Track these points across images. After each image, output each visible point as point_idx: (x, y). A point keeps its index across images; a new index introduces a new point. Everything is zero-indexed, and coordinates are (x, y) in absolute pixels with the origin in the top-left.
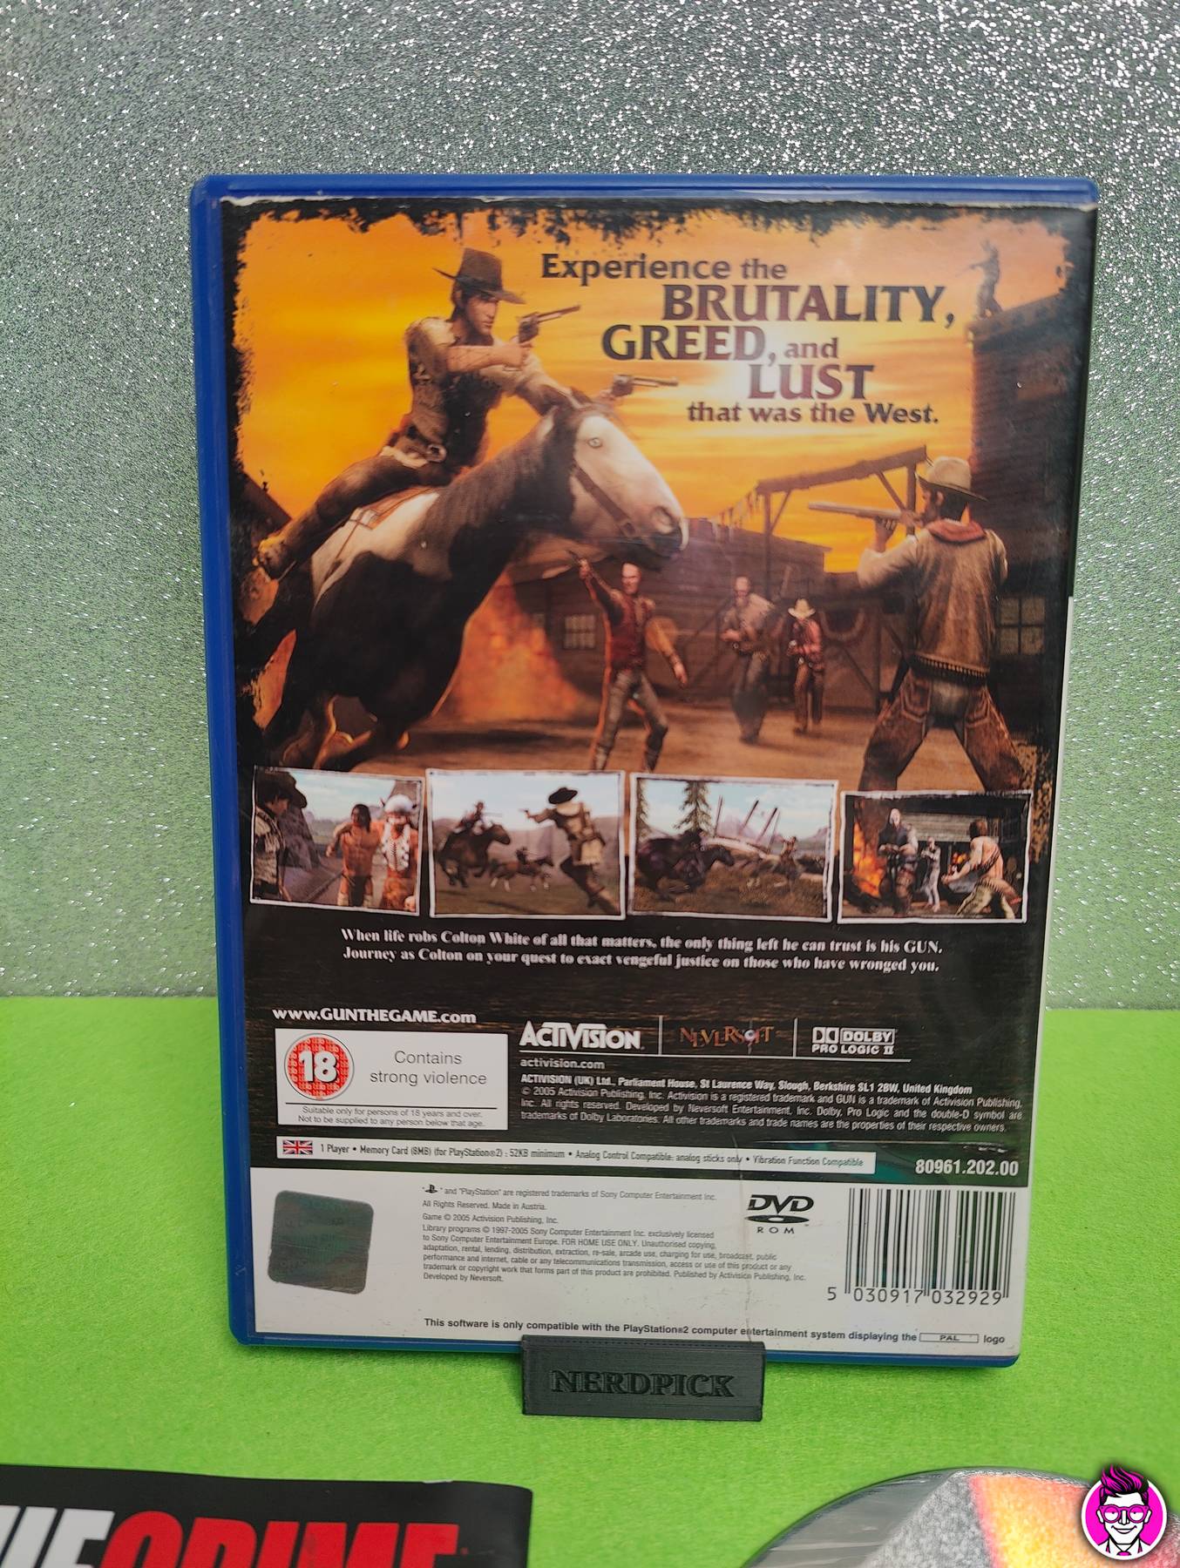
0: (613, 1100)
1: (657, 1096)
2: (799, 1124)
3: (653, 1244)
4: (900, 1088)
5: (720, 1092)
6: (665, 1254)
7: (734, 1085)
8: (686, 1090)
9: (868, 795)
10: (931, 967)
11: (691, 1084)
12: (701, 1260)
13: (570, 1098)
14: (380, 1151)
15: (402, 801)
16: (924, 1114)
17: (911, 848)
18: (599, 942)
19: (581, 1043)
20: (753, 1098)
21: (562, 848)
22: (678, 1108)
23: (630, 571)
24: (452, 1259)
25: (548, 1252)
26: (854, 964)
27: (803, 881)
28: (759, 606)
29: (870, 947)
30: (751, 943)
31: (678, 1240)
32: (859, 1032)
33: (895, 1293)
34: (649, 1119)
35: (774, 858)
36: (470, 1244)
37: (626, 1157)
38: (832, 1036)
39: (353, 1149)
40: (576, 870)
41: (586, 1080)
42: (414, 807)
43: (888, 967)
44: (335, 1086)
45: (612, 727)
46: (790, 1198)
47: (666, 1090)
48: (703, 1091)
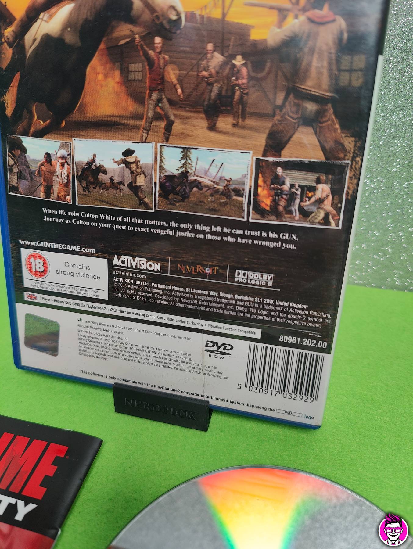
0: (150, 293)
1: (168, 293)
2: (228, 313)
3: (166, 355)
4: (275, 302)
5: (194, 294)
6: (170, 360)
7: (201, 292)
8: (180, 292)
9: (267, 159)
10: (292, 247)
11: (182, 289)
12: (185, 364)
13: (133, 290)
14: (61, 302)
15: (63, 152)
16: (284, 315)
17: (286, 187)
18: (144, 221)
19: (136, 266)
20: (208, 298)
21: (128, 178)
22: (176, 299)
23: (158, 40)
24: (89, 348)
25: (125, 351)
26: (256, 242)
27: (234, 200)
28: (218, 58)
29: (264, 234)
30: (209, 228)
31: (176, 355)
32: (257, 274)
33: (266, 391)
34: (165, 303)
35: (221, 188)
36: (95, 344)
37: (155, 317)
38: (245, 275)
39: (51, 300)
40: (134, 188)
41: (139, 282)
42: (68, 155)
43: (272, 245)
44: (44, 274)
45: (149, 120)
46: (223, 344)
47: (171, 291)
48: (187, 293)
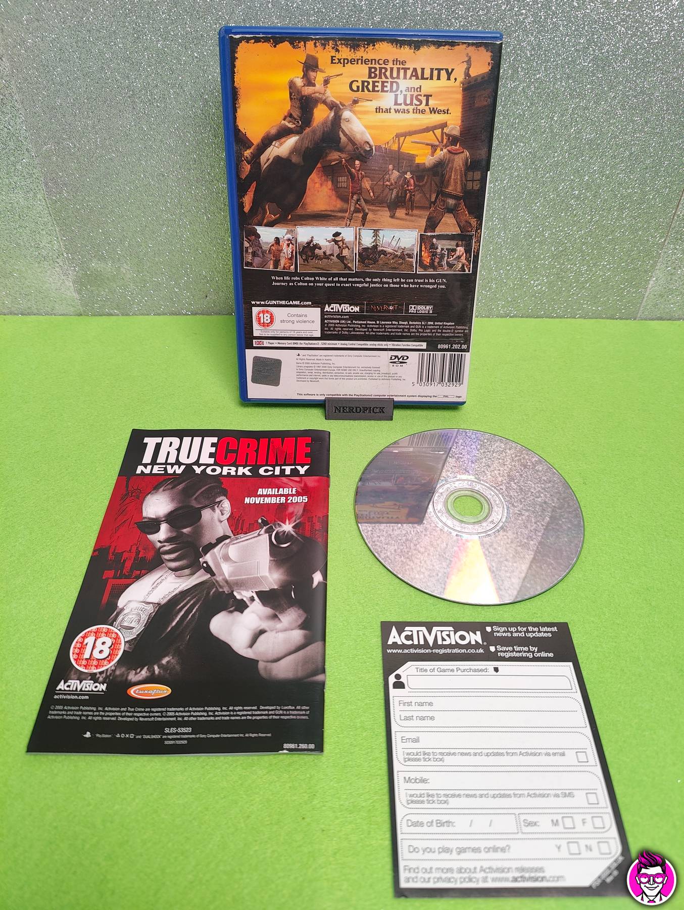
0: (351, 328)
1: (364, 326)
2: (405, 334)
3: (363, 370)
4: (434, 323)
5: (382, 325)
6: (366, 373)
7: (386, 323)
8: (372, 324)
9: (427, 234)
10: (444, 287)
11: (374, 323)
12: (376, 375)
13: (339, 327)
14: (284, 344)
15: (289, 236)
16: (440, 331)
17: (439, 251)
18: (348, 280)
19: (342, 310)
20: (392, 326)
21: (337, 251)
22: (370, 330)
23: (357, 162)
24: (305, 375)
25: (332, 373)
26: (421, 286)
27: (407, 261)
28: (396, 174)
29: (426, 281)
30: (392, 280)
31: (369, 369)
32: (422, 306)
33: (431, 383)
34: (362, 333)
35: (399, 254)
36: (310, 371)
37: (355, 345)
38: (415, 308)
39: (275, 343)
40: (341, 257)
41: (343, 321)
42: (293, 238)
43: (431, 287)
44: (270, 324)
45: (352, 213)
46: (402, 356)
47: (366, 324)
48: (377, 324)
